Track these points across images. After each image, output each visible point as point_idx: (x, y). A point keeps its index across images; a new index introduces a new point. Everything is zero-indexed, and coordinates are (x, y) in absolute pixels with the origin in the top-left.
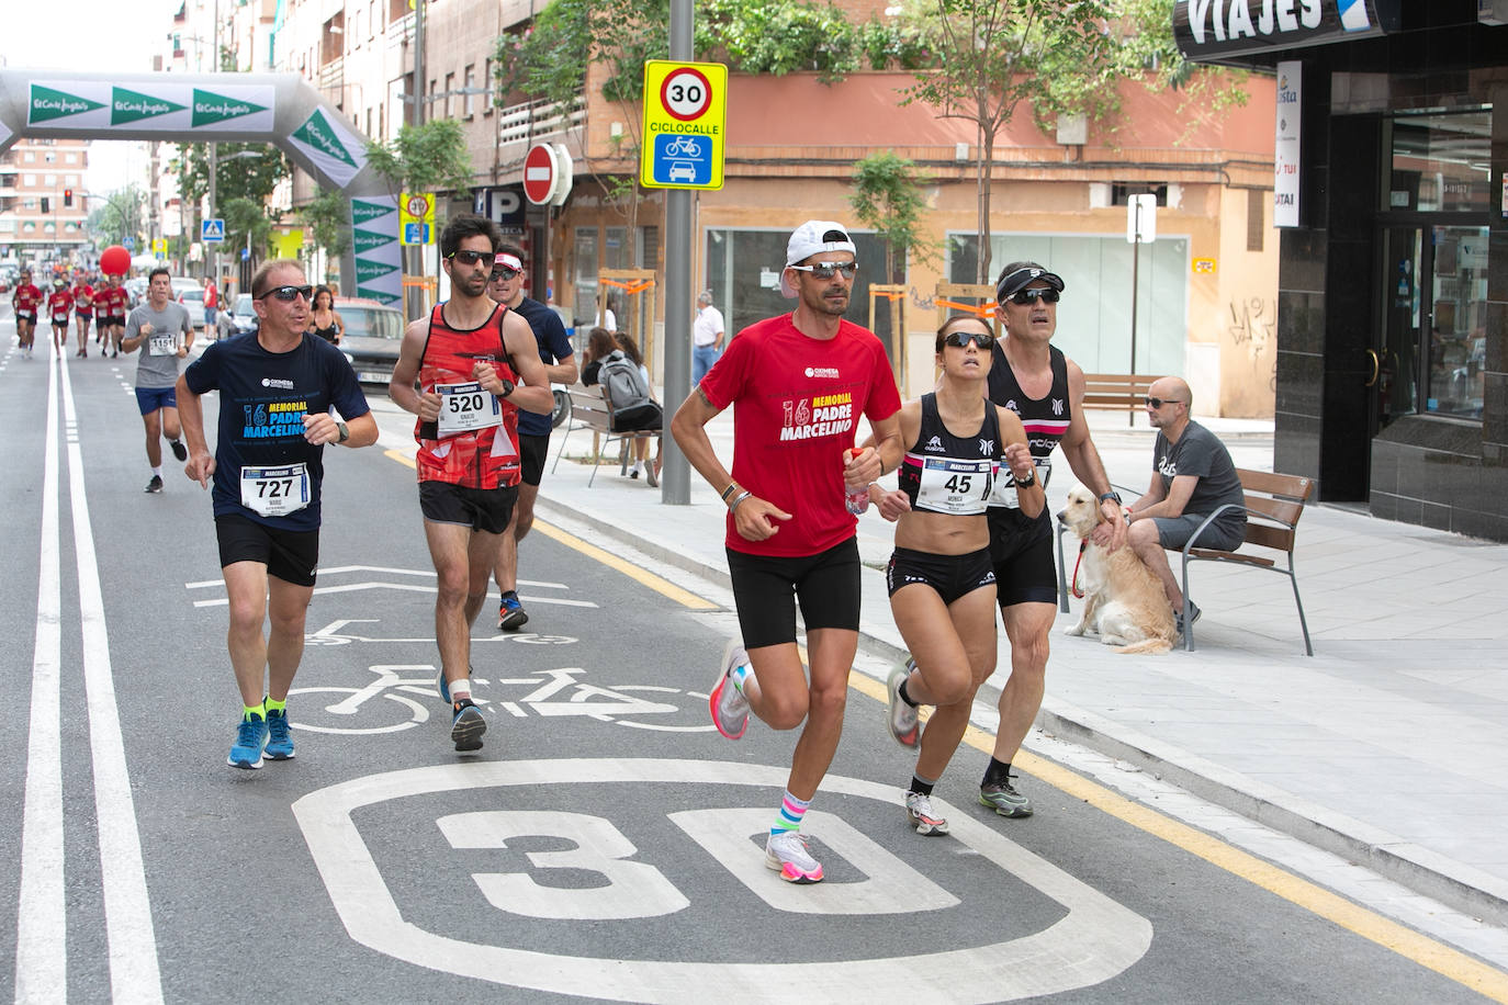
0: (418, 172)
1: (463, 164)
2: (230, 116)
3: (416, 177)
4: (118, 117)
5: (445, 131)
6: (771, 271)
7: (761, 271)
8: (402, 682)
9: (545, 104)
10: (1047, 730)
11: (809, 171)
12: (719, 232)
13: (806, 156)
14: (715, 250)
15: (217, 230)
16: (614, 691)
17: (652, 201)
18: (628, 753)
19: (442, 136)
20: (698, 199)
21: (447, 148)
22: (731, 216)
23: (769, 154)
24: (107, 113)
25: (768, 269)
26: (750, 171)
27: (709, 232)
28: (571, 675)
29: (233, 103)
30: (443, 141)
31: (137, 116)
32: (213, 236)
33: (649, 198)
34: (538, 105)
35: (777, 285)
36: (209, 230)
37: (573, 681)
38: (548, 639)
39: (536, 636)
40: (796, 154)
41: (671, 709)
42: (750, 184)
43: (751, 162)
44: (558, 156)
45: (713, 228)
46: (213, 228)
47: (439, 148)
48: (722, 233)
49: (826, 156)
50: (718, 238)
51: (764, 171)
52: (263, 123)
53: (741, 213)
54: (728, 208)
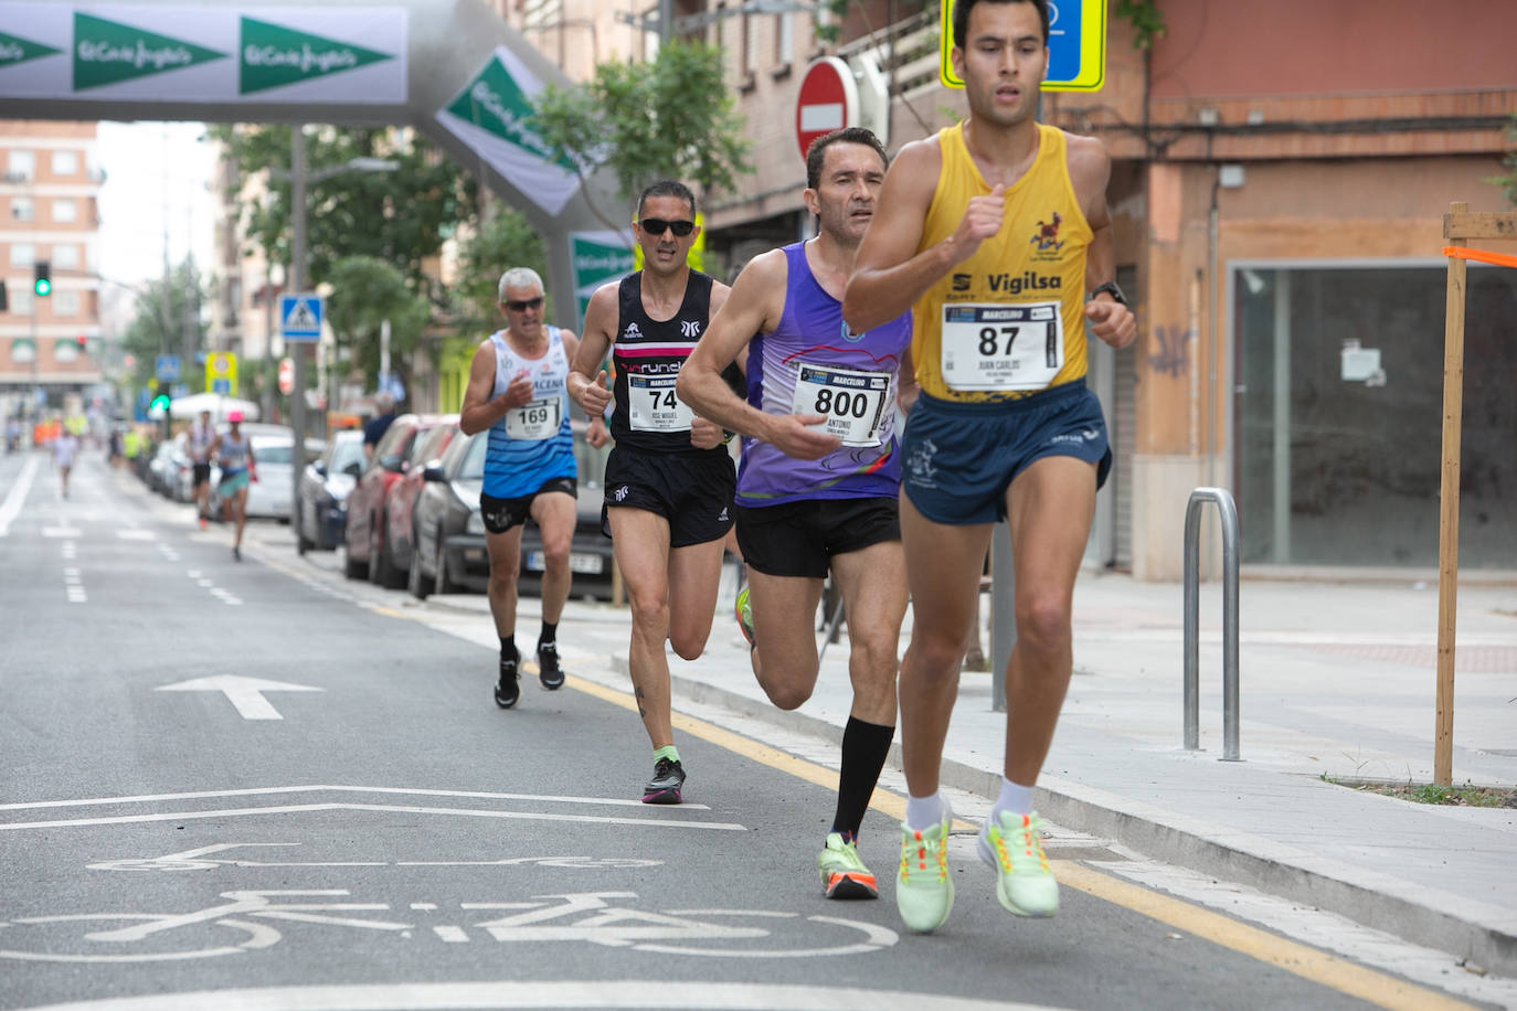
0: (635, 148)
1: (728, 134)
2: (316, 72)
3: (633, 160)
4: (87, 74)
5: (688, 67)
6: (1365, 346)
7: (1341, 348)
8: (271, 907)
9: (915, 28)
10: (1475, 962)
11: (1436, 143)
12: (1262, 273)
13: (1432, 112)
14: (1252, 311)
15: (310, 317)
16: (671, 916)
17: (1126, 216)
18: (620, 976)
19: (681, 75)
20: (1214, 206)
21: (692, 101)
22: (1280, 239)
23: (1356, 109)
24: (62, 67)
25: (1356, 343)
26: (1318, 146)
27: (1239, 276)
28: (604, 899)
29: (322, 45)
30: (684, 87)
31: (125, 71)
32: (301, 328)
33: (1121, 209)
34: (904, 33)
35: (1375, 376)
36: (294, 316)
37: (603, 904)
38: (606, 861)
39: (588, 858)
40: (1411, 108)
41: (755, 932)
42: (1318, 173)
43: (1321, 128)
44: (859, 82)
45: (1247, 263)
46: (302, 312)
47: (677, 101)
48: (1266, 274)
49: (1473, 110)
50: (1256, 285)
51: (1346, 145)
52: (387, 84)
53: (1301, 232)
54: (1276, 222)
